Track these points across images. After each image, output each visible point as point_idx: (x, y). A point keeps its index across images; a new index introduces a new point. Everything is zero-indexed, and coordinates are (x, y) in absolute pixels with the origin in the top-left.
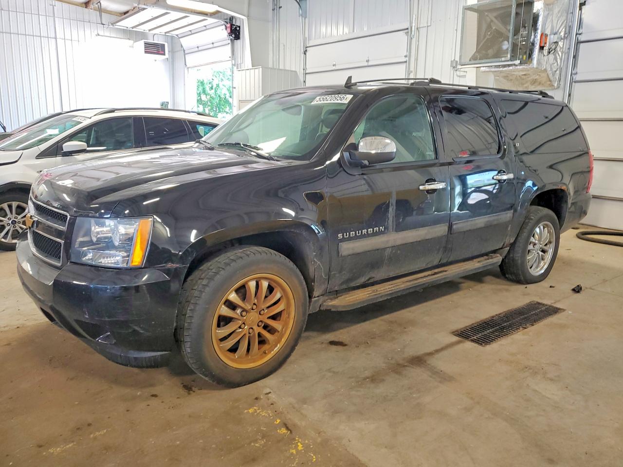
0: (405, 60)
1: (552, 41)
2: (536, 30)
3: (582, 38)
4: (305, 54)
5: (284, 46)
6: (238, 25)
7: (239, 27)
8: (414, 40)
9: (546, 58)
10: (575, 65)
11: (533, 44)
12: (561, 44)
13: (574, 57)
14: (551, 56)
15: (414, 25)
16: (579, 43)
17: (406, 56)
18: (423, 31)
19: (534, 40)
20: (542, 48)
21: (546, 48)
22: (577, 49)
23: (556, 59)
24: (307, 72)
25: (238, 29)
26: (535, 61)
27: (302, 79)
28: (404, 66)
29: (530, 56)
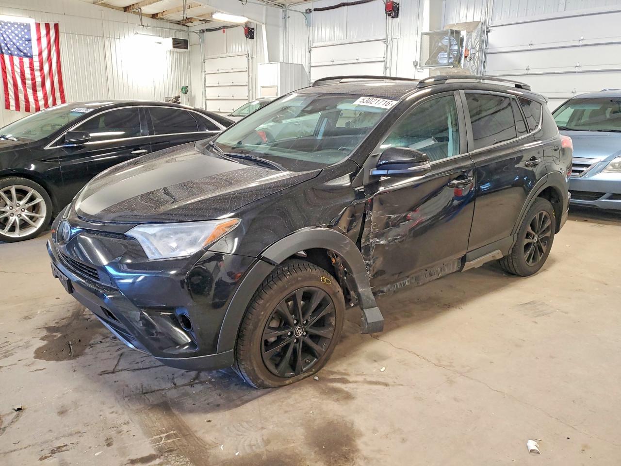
0: (383, 60)
1: (472, 53)
2: (462, 47)
3: (488, 51)
4: (310, 52)
5: (292, 45)
6: (253, 28)
7: (254, 29)
8: (389, 47)
9: (469, 63)
10: (484, 67)
11: (461, 55)
12: (477, 54)
13: (484, 62)
14: (472, 62)
15: (389, 37)
16: (486, 54)
17: (384, 57)
18: (395, 41)
19: (461, 53)
20: (466, 57)
21: (469, 57)
22: (486, 57)
23: (474, 63)
24: (312, 65)
25: (253, 31)
26: (462, 65)
27: (307, 70)
28: (383, 64)
29: (459, 62)
